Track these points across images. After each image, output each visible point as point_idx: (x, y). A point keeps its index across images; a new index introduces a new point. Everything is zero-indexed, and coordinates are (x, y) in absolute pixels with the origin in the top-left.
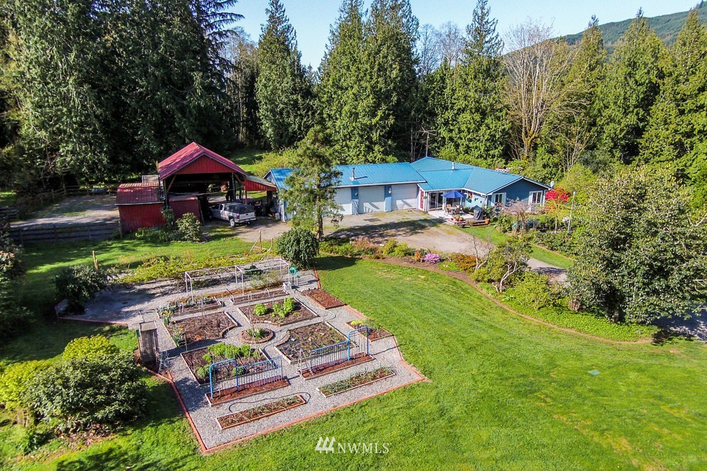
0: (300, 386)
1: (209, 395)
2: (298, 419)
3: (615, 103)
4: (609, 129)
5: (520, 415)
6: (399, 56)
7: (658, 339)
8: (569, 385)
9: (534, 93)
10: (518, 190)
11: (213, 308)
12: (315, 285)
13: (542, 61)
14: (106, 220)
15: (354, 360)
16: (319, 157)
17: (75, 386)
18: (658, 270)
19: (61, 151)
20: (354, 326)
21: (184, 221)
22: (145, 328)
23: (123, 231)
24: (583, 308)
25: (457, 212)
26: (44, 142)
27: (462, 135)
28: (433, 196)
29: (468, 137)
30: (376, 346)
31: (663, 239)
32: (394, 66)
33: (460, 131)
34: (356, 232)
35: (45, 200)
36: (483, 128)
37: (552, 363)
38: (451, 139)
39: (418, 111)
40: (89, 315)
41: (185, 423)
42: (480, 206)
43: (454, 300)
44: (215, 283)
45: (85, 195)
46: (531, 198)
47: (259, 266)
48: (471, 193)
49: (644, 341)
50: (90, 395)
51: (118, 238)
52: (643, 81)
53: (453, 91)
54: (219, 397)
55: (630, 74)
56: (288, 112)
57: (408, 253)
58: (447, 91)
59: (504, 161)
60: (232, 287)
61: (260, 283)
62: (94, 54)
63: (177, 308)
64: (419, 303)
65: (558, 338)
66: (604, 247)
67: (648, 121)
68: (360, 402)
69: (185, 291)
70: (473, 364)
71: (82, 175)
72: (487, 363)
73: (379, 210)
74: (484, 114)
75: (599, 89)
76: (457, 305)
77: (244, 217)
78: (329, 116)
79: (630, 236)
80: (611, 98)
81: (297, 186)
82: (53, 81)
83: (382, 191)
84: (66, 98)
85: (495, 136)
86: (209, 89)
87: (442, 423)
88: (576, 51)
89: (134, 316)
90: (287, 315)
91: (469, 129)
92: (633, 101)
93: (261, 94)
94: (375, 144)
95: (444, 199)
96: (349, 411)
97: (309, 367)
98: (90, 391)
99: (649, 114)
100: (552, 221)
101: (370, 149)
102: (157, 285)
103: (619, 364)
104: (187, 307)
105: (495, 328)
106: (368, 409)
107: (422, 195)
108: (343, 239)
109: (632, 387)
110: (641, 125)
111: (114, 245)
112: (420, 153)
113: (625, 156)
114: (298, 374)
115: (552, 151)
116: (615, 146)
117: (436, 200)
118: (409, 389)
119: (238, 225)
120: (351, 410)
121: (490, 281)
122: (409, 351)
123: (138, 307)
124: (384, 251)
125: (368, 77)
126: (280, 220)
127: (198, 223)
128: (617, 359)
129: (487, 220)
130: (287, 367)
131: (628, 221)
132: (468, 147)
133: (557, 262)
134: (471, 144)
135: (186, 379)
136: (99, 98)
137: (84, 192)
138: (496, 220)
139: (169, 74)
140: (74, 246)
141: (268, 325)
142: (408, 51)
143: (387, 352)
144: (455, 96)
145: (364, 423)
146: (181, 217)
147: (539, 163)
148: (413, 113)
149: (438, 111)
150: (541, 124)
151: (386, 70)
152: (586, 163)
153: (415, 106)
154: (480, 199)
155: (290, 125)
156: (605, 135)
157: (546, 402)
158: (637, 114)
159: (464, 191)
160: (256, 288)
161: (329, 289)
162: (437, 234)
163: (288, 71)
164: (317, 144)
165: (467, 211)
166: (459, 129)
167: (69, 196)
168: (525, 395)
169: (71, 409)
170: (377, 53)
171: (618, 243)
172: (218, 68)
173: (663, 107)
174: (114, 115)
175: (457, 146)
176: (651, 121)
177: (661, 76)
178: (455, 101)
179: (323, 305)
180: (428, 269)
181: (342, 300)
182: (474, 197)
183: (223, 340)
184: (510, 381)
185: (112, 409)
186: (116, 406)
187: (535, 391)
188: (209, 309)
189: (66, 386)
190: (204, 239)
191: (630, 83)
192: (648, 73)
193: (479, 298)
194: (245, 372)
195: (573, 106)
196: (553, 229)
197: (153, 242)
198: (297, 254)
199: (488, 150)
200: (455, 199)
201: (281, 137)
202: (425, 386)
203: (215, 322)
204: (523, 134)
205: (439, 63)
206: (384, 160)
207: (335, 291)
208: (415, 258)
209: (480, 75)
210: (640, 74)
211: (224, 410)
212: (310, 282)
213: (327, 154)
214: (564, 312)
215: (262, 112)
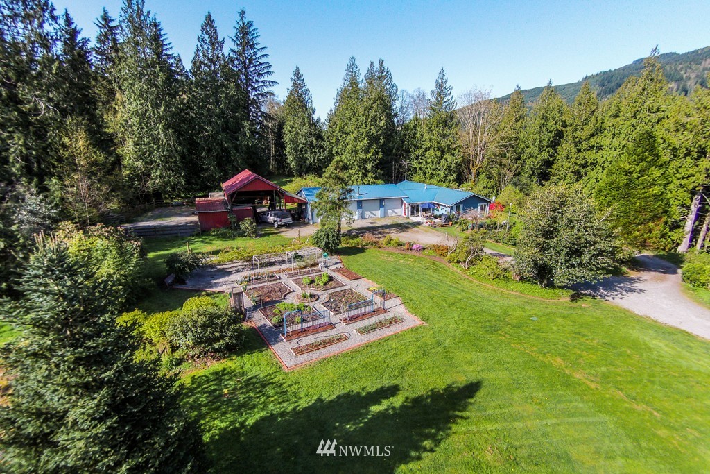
0: (341, 329)
1: (283, 335)
2: (344, 349)
3: (533, 144)
4: (529, 162)
5: (490, 345)
6: (384, 111)
7: (574, 298)
8: (519, 326)
9: (479, 138)
10: (471, 202)
11: (274, 280)
12: (340, 265)
13: (484, 115)
14: (187, 223)
15: (375, 312)
16: (339, 178)
17: (200, 327)
18: (575, 252)
19: (152, 175)
20: (372, 291)
21: (245, 223)
22: (235, 291)
23: (201, 229)
24: (523, 279)
25: (429, 218)
26: (140, 169)
27: (428, 166)
28: (412, 207)
29: (433, 167)
30: (389, 304)
31: (578, 230)
32: (382, 118)
33: (427, 163)
34: (363, 231)
35: (142, 210)
36: (443, 161)
37: (506, 313)
38: (421, 169)
39: (398, 149)
40: (189, 285)
41: (269, 352)
42: (445, 213)
43: (435, 275)
44: (272, 264)
45: (169, 206)
46: (479, 207)
47: (300, 253)
48: (439, 205)
49: (564, 299)
50: (210, 333)
51: (198, 235)
52: (552, 129)
53: (422, 135)
54: (290, 336)
55: (543, 124)
56: (306, 150)
57: (400, 244)
58: (418, 136)
59: (457, 184)
60: (284, 266)
61: (303, 264)
62: (176, 108)
63: (250, 280)
64: (412, 277)
65: (508, 298)
66: (540, 236)
67: (556, 157)
68: (384, 338)
69: (252, 269)
70: (455, 314)
71: (166, 192)
72: (463, 314)
73: (376, 217)
74: (443, 152)
75: (522, 135)
76: (437, 277)
77: (284, 221)
78: (337, 152)
79: (555, 229)
80: (531, 140)
81: (325, 199)
82: (147, 126)
83: (378, 203)
84: (156, 139)
85: (451, 167)
86: (254, 132)
87: (439, 350)
88: (507, 109)
89: (221, 286)
90: (325, 284)
91: (433, 162)
92: (545, 143)
93: (287, 137)
94: (369, 172)
95: (420, 209)
96: (377, 344)
97: (347, 316)
98: (210, 329)
99: (556, 152)
100: (495, 224)
101: (365, 175)
102: (232, 265)
103: (550, 314)
104: (256, 279)
105: (466, 292)
106: (390, 342)
107: (405, 206)
108: (354, 235)
109: (560, 327)
110: (551, 159)
111: (196, 240)
112: (399, 178)
113: (540, 181)
114: (339, 321)
115: (490, 177)
116: (533, 174)
117: (415, 209)
118: (415, 330)
119: (280, 226)
120: (379, 343)
121: (459, 262)
122: (411, 306)
123: (222, 280)
124: (384, 243)
125: (364, 125)
126: (308, 223)
127: (254, 224)
128: (548, 311)
129: (450, 223)
130: (331, 316)
131: (554, 220)
132: (432, 174)
133: (501, 250)
134: (434, 173)
135: (265, 326)
136: (179, 138)
137: (167, 205)
138: (456, 223)
139: (227, 122)
140: (168, 240)
141: (314, 291)
142: (390, 108)
143: (395, 307)
144: (424, 139)
145: (389, 350)
146: (243, 220)
147: (481, 186)
148: (394, 151)
149: (412, 149)
150: (483, 158)
151: (376, 121)
152: (515, 184)
153: (396, 146)
154: (445, 208)
155: (307, 159)
156: (527, 166)
157: (505, 337)
158: (549, 152)
159: (434, 203)
160: (300, 268)
161: (350, 267)
162: (417, 232)
163: (306, 121)
164: (338, 170)
165: (436, 217)
166: (426, 162)
167: (157, 207)
168: (491, 332)
169: (198, 342)
170: (370, 109)
171: (548, 234)
172: (260, 119)
173: (566, 147)
174: (188, 150)
175: (425, 174)
176: (558, 156)
177: (565, 125)
178: (423, 143)
179: (349, 278)
180: (415, 254)
181: (360, 275)
182: (441, 207)
183: (285, 301)
184: (480, 324)
185: (224, 341)
186: (227, 340)
187: (498, 330)
188: (271, 281)
189: (194, 326)
190: (258, 236)
191: (544, 130)
192: (556, 124)
193: (452, 273)
194: (304, 321)
195: (505, 146)
196: (496, 228)
197: (223, 238)
198: (327, 244)
199: (446, 177)
200: (428, 209)
201: (301, 168)
202: (425, 328)
203: (277, 289)
204: (471, 165)
205: (411, 116)
206: (375, 183)
207: (355, 269)
208: (406, 248)
209: (441, 125)
210: (550, 124)
211: (294, 344)
212: (337, 263)
213: (345, 177)
214: (510, 282)
215: (288, 150)
